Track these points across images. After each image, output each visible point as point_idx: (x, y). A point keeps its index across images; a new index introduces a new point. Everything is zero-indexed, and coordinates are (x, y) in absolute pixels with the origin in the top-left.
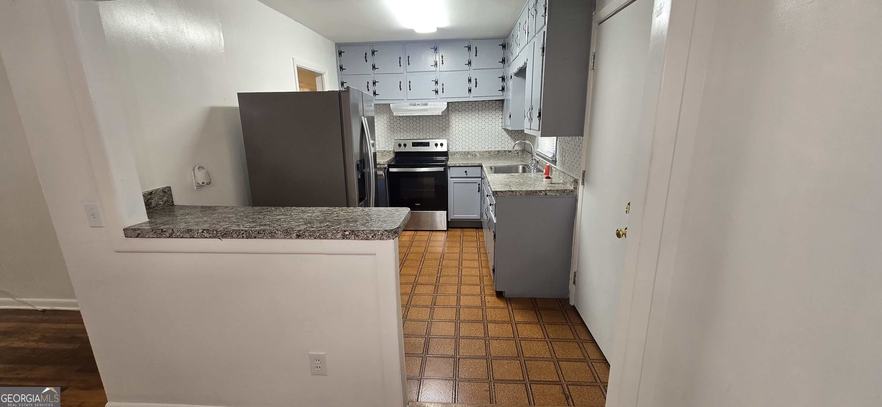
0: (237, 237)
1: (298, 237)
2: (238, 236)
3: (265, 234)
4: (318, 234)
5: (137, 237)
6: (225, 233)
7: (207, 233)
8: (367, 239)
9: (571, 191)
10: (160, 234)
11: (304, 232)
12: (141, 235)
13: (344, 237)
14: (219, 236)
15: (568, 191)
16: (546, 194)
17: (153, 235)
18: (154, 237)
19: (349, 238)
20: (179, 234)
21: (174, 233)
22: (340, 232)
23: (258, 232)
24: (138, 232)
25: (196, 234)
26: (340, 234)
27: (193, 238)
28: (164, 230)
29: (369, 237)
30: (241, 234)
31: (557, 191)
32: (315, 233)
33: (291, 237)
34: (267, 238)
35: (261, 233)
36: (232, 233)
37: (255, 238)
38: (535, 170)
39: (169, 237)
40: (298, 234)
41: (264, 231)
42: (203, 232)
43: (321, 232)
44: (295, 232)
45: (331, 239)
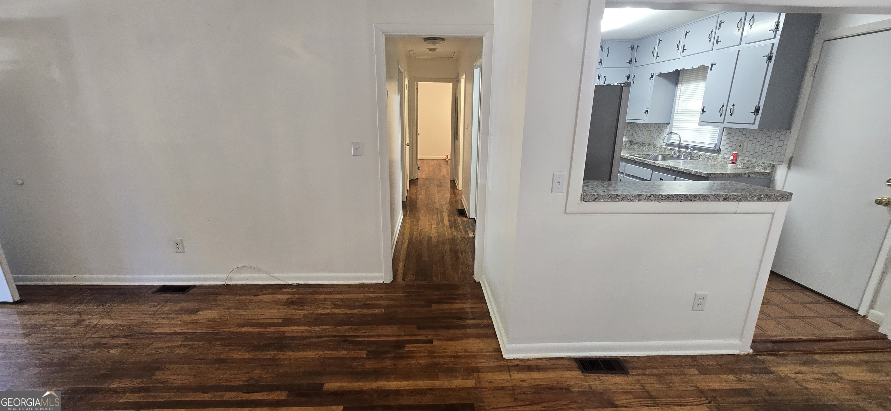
0: (677, 201)
1: (724, 200)
2: (678, 199)
3: (700, 197)
4: (740, 197)
5: (594, 201)
6: (668, 197)
7: (654, 197)
8: (776, 201)
9: (769, 174)
10: (614, 198)
11: (730, 196)
12: (598, 199)
13: (760, 199)
14: (662, 199)
15: (766, 173)
16: (749, 176)
17: (608, 199)
18: (608, 200)
19: (763, 200)
20: (630, 198)
21: (626, 197)
22: (757, 195)
23: (695, 197)
24: (596, 196)
25: (644, 198)
26: (757, 197)
27: (641, 201)
28: (619, 195)
29: (778, 199)
30: (681, 197)
31: (758, 173)
32: (738, 196)
33: (719, 199)
34: (700, 201)
35: (697, 197)
36: (673, 197)
37: (691, 200)
38: (689, 158)
39: (621, 201)
40: (725, 197)
41: (699, 195)
42: (650, 196)
43: (743, 195)
44: (724, 195)
45: (750, 201)
